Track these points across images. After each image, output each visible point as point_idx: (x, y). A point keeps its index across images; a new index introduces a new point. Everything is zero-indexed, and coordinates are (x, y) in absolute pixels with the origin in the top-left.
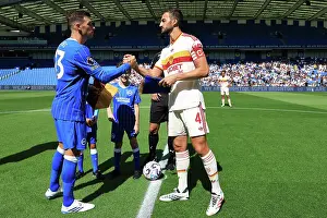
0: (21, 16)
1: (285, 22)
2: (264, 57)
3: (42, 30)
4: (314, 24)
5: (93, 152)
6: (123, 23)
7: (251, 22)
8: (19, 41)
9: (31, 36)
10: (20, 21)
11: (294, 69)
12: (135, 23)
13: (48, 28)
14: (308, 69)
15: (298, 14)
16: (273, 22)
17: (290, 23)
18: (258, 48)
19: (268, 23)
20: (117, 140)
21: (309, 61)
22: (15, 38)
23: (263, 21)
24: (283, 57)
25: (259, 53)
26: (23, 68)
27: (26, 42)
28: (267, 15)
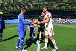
0: (8, 9)
1: (61, 10)
2: (57, 17)
3: (13, 12)
4: (67, 10)
5: (26, 38)
6: (28, 10)
7: (54, 10)
8: (8, 14)
9: (10, 13)
10: (8, 10)
11: (63, 19)
12: (31, 10)
13: (14, 11)
14: (66, 20)
15: (64, 8)
16: (59, 10)
17: (62, 10)
18: (56, 15)
19: (58, 10)
20: (31, 35)
21: (66, 18)
22: (7, 14)
23: (57, 10)
24: (61, 17)
25: (56, 16)
26: (9, 20)
27: (10, 14)
28: (57, 8)
